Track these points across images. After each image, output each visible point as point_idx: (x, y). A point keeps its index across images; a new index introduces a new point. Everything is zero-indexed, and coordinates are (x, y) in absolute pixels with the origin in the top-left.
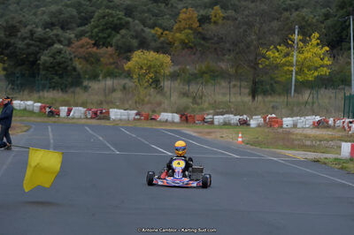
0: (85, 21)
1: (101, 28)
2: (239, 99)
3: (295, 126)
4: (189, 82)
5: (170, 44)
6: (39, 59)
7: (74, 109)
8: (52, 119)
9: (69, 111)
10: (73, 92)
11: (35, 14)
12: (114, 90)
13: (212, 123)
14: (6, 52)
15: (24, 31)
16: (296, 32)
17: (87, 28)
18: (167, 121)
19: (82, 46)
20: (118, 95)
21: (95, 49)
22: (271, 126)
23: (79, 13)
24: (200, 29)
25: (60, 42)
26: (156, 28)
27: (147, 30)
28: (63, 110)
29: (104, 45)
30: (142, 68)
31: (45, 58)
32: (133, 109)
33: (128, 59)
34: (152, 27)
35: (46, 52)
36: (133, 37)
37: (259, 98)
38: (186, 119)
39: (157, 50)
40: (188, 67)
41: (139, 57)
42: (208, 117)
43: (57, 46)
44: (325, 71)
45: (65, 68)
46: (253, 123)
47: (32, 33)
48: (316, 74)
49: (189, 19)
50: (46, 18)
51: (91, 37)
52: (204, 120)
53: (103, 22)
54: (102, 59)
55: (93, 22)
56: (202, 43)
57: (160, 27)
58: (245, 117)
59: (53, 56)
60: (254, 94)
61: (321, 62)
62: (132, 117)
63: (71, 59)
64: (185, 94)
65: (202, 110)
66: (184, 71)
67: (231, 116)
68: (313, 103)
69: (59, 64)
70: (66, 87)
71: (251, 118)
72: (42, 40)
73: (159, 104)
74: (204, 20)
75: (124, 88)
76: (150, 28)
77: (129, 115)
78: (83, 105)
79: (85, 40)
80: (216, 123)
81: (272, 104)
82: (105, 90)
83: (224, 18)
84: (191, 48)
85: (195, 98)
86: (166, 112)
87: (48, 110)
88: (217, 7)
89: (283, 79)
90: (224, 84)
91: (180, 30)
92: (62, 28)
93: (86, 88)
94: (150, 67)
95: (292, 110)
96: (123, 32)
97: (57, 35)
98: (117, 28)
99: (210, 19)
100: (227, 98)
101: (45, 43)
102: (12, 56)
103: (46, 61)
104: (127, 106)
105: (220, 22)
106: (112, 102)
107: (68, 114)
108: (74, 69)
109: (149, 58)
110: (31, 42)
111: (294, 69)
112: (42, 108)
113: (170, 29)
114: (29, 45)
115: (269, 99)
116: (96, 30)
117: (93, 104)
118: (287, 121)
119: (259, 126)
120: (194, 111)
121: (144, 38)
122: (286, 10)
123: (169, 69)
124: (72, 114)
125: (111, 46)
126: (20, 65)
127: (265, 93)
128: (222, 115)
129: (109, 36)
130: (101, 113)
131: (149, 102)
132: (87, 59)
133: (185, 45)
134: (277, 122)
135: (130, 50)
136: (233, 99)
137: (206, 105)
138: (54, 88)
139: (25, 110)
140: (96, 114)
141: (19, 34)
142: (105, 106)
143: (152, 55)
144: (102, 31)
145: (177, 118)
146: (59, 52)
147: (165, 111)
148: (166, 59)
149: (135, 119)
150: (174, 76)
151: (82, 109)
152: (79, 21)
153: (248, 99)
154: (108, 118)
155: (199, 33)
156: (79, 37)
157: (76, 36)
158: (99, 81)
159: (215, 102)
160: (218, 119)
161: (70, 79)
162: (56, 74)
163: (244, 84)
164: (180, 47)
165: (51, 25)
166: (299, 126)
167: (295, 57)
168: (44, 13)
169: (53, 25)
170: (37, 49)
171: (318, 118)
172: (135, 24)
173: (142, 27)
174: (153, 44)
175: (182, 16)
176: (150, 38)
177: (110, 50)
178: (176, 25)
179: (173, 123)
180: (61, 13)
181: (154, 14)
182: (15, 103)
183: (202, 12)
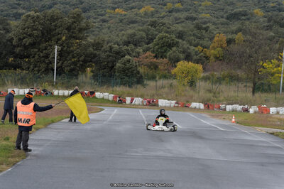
0: (150, 41)
1: (160, 45)
2: (245, 94)
3: (278, 113)
4: (214, 83)
5: (207, 58)
6: (115, 65)
7: (136, 99)
8: (121, 105)
9: (132, 100)
10: (136, 88)
11: (118, 35)
12: (163, 87)
13: (225, 109)
14: (93, 60)
15: (106, 47)
17: (151, 45)
18: (195, 108)
19: (147, 57)
20: (166, 90)
21: (155, 60)
22: (262, 113)
24: (228, 48)
25: (129, 54)
26: (199, 47)
27: (192, 48)
28: (128, 100)
29: (162, 57)
30: (183, 73)
31: (119, 64)
32: (174, 100)
33: (175, 67)
35: (120, 61)
36: (180, 52)
37: (257, 95)
38: (208, 106)
39: (197, 62)
40: (215, 73)
41: (182, 65)
42: (222, 106)
43: (127, 57)
45: (132, 72)
46: (251, 111)
47: (111, 48)
49: (221, 41)
50: (125, 38)
51: (153, 52)
52: (219, 108)
53: (161, 41)
54: (159, 67)
55: (155, 41)
57: (201, 45)
58: (246, 106)
59: (124, 64)
60: (253, 92)
62: (172, 105)
63: (136, 66)
64: (210, 91)
65: (220, 101)
66: (212, 75)
67: (237, 106)
69: (128, 69)
70: (132, 84)
71: (251, 107)
72: (118, 53)
73: (192, 97)
74: (229, 42)
75: (171, 85)
76: (195, 46)
77: (171, 103)
78: (141, 96)
79: (148, 53)
80: (227, 110)
81: (265, 98)
82: (156, 87)
83: (244, 41)
84: (221, 60)
85: (215, 93)
86: (196, 102)
87: (118, 99)
88: (240, 34)
89: (275, 82)
91: (214, 48)
92: (135, 45)
93: (144, 86)
94: (188, 72)
95: (278, 102)
96: (174, 49)
98: (170, 46)
99: (235, 41)
100: (236, 94)
102: (96, 63)
103: (119, 67)
104: (170, 98)
106: (161, 95)
107: (131, 102)
108: (138, 72)
109: (188, 66)
110: (110, 54)
111: (282, 76)
112: (115, 97)
113: (208, 48)
114: (108, 56)
116: (157, 47)
117: (147, 95)
118: (273, 110)
119: (255, 112)
120: (213, 101)
121: (190, 53)
123: (202, 75)
124: (134, 102)
128: (232, 105)
130: (153, 102)
131: (185, 95)
133: (217, 58)
134: (266, 110)
135: (178, 60)
136: (240, 95)
137: (222, 98)
138: (124, 85)
139: (103, 98)
140: (149, 102)
141: (103, 49)
142: (156, 97)
143: (190, 65)
145: (202, 106)
146: (129, 61)
148: (200, 67)
149: (175, 106)
150: (206, 79)
151: (141, 99)
152: (147, 40)
153: (249, 95)
154: (158, 105)
155: (227, 50)
157: (144, 51)
158: (156, 81)
159: (228, 96)
160: (229, 108)
161: (135, 79)
162: (126, 76)
163: (248, 84)
164: (214, 60)
165: (127, 43)
166: (281, 113)
168: (123, 35)
169: (129, 43)
170: (114, 59)
172: (184, 44)
173: (188, 45)
174: (195, 57)
175: (216, 39)
176: (193, 53)
177: (165, 60)
178: (212, 45)
179: (199, 109)
180: (135, 35)
181: (197, 37)
182: (96, 93)
183: (230, 36)
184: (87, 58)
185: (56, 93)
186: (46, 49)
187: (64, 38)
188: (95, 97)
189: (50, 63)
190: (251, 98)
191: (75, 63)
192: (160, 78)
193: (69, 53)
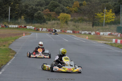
0: (47, 4)
1: (52, 6)
2: (89, 27)
3: (103, 35)
4: (75, 22)
5: (71, 11)
6: (34, 15)
7: (43, 29)
9: (42, 29)
10: (43, 24)
11: (33, 2)
12: (55, 24)
13: (81, 33)
14: (25, 13)
15: (30, 7)
16: (105, 9)
17: (48, 6)
18: (69, 33)
19: (46, 11)
20: (56, 25)
21: (50, 12)
22: (97, 34)
23: (46, 2)
24: (80, 7)
26: (68, 7)
27: (65, 7)
28: (41, 29)
29: (52, 11)
30: (63, 18)
31: (36, 14)
32: (60, 29)
33: (59, 15)
34: (66, 6)
35: (36, 13)
36: (60, 9)
37: (94, 27)
38: (74, 32)
39: (67, 13)
40: (75, 18)
41: (62, 15)
42: (80, 32)
43: (39, 11)
44: (113, 20)
45: (41, 18)
46: (92, 34)
47: (32, 7)
48: (110, 21)
49: (77, 4)
50: (36, 3)
51: (49, 9)
52: (79, 33)
53: (52, 5)
54: (52, 15)
55: (49, 5)
56: (80, 11)
57: (68, 6)
58: (90, 32)
59: (38, 14)
60: (93, 26)
61: (112, 17)
63: (43, 15)
64: (74, 26)
65: (79, 30)
66: (74, 19)
67: (86, 32)
68: (109, 29)
69: (40, 16)
70: (41, 23)
71: (92, 32)
72: (35, 10)
73: (67, 28)
74: (81, 5)
75: (58, 23)
78: (46, 28)
79: (47, 10)
80: (82, 33)
81: (98, 29)
82: (52, 24)
83: (87, 4)
84: (77, 12)
85: (77, 27)
87: (36, 29)
88: (85, 1)
89: (101, 22)
90: (85, 23)
91: (74, 7)
92: (41, 6)
93: (47, 23)
94: (65, 18)
95: (103, 30)
96: (58, 8)
97: (39, 8)
98: (56, 6)
99: (83, 4)
100: (86, 27)
101: (36, 10)
102: (26, 14)
103: (36, 16)
104: (58, 28)
105: (85, 5)
106: (54, 27)
107: (42, 30)
108: (44, 18)
109: (65, 15)
110: (32, 10)
111: (104, 19)
112: (35, 28)
113: (71, 7)
114: (31, 11)
115: (97, 27)
116: (50, 7)
117: (48, 27)
118: (102, 33)
119: (94, 34)
120: (76, 30)
122: (104, 2)
123: (70, 18)
124: (43, 30)
125: (54, 11)
126: (29, 16)
127: (96, 25)
128: (84, 31)
129: (54, 9)
130: (51, 30)
131: (64, 27)
132: (47, 15)
133: (75, 12)
134: (99, 34)
135: (60, 13)
136: (87, 27)
137: (80, 29)
138: (38, 23)
139: (30, 29)
140: (49, 30)
141: (29, 8)
142: (52, 28)
143: (65, 14)
144: (52, 7)
145: (71, 32)
146: (40, 13)
147: (68, 30)
148: (69, 15)
149: (60, 32)
150: (72, 20)
152: (45, 4)
153: (91, 27)
155: (79, 8)
156: (45, 8)
157: (45, 9)
158: (51, 21)
159: (82, 28)
160: (83, 32)
161: (42, 21)
162: (39, 19)
163: (90, 23)
164: (74, 12)
165: (37, 5)
166: (105, 35)
167: (105, 16)
168: (35, 2)
169: (38, 5)
170: (34, 12)
171: (110, 33)
172: (61, 5)
173: (63, 6)
174: (66, 11)
175: (75, 3)
176: (65, 10)
177: (54, 13)
178: (73, 6)
179: (70, 33)
180: (40, 2)
181: (67, 3)
182: (27, 27)
183: (80, 2)
184: (22, 12)
185: (10, 26)
186: (5, 8)
187: (12, 3)
188: (26, 28)
189: (7, 14)
190: (92, 28)
191: (17, 14)
192: (52, 20)
193: (14, 10)
